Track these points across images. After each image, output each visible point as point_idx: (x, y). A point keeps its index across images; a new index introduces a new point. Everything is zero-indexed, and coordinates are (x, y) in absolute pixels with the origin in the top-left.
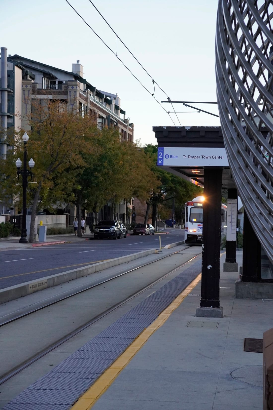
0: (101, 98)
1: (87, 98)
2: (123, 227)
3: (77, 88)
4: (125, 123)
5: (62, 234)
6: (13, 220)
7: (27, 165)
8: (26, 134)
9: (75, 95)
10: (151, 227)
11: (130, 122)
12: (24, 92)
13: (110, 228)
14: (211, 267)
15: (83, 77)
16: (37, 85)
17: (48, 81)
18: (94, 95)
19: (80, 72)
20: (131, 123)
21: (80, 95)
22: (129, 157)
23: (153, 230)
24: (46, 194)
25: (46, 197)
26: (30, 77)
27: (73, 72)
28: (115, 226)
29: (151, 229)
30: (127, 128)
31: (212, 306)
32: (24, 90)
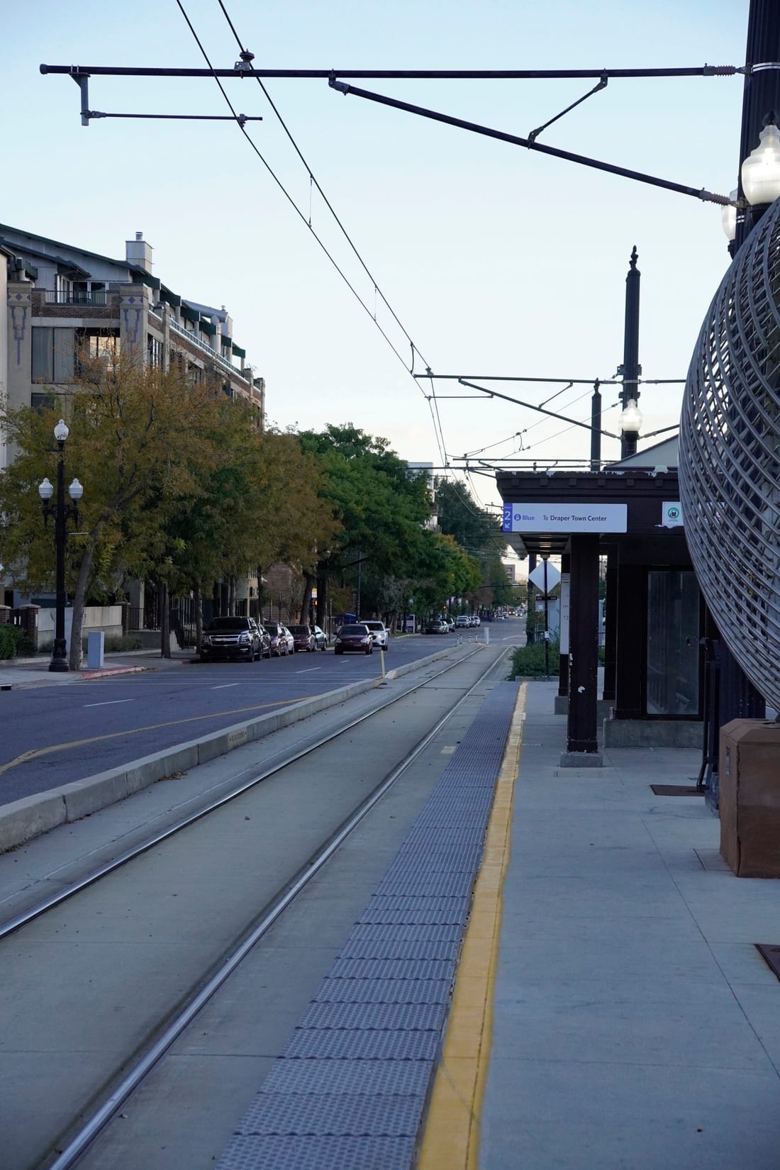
0: (189, 320)
1: (164, 323)
2: (264, 633)
3: (142, 300)
4: (244, 379)
5: (119, 651)
6: (15, 619)
7: (65, 495)
8: (62, 423)
9: (139, 318)
10: (319, 633)
11: (256, 375)
12: (13, 311)
13: (239, 636)
14: (584, 689)
15: (151, 270)
16: (45, 295)
17: (68, 283)
18: (176, 314)
19: (146, 261)
20: (259, 379)
21: (150, 316)
22: (282, 469)
23: (322, 638)
24: (107, 558)
25: (108, 566)
26: (27, 275)
27: (129, 261)
28: (248, 631)
29: (318, 636)
30: (249, 392)
31: (585, 751)
32: (13, 305)
